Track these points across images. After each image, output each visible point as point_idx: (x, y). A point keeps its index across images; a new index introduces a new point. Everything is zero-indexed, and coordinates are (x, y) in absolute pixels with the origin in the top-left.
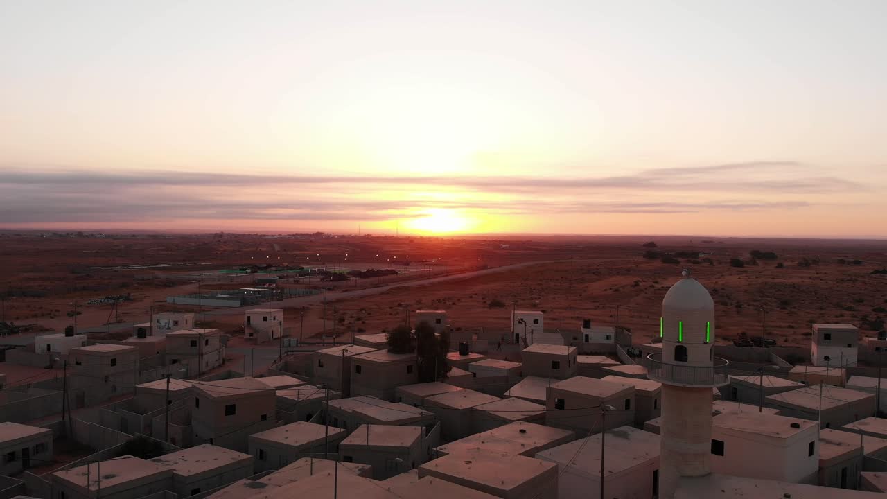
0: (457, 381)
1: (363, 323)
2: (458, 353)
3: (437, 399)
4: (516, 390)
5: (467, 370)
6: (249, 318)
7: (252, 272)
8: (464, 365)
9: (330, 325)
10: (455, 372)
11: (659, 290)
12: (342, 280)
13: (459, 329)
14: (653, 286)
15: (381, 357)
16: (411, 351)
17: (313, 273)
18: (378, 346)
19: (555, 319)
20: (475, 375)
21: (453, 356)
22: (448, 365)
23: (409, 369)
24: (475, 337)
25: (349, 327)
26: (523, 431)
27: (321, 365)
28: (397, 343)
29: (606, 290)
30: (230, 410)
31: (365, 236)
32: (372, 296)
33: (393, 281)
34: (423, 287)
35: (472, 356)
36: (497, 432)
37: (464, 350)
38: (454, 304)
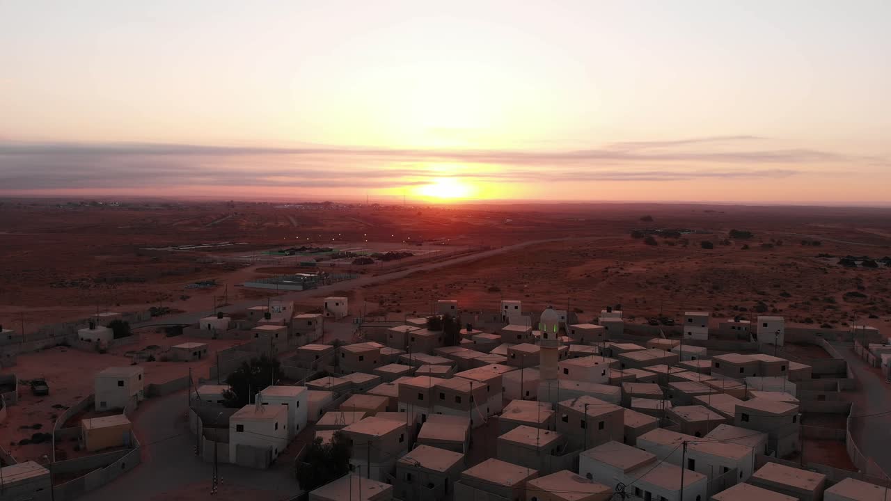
0: (466, 346)
1: (399, 305)
2: (466, 330)
3: (455, 354)
4: (495, 351)
5: (471, 340)
6: (326, 304)
7: (291, 254)
8: (469, 337)
9: (375, 306)
10: (465, 341)
11: (622, 276)
12: (369, 263)
13: (465, 311)
14: (618, 272)
15: (424, 332)
16: (441, 330)
17: (343, 256)
18: (422, 326)
19: (534, 303)
20: (475, 342)
21: (463, 331)
22: (460, 337)
23: (440, 339)
24: (476, 317)
25: (389, 308)
26: (495, 368)
27: (391, 337)
28: (432, 325)
29: (581, 276)
30: (361, 358)
31: (373, 205)
32: (396, 280)
33: (412, 264)
34: (436, 271)
35: (474, 331)
36: (484, 368)
37: (469, 328)
38: (462, 289)
